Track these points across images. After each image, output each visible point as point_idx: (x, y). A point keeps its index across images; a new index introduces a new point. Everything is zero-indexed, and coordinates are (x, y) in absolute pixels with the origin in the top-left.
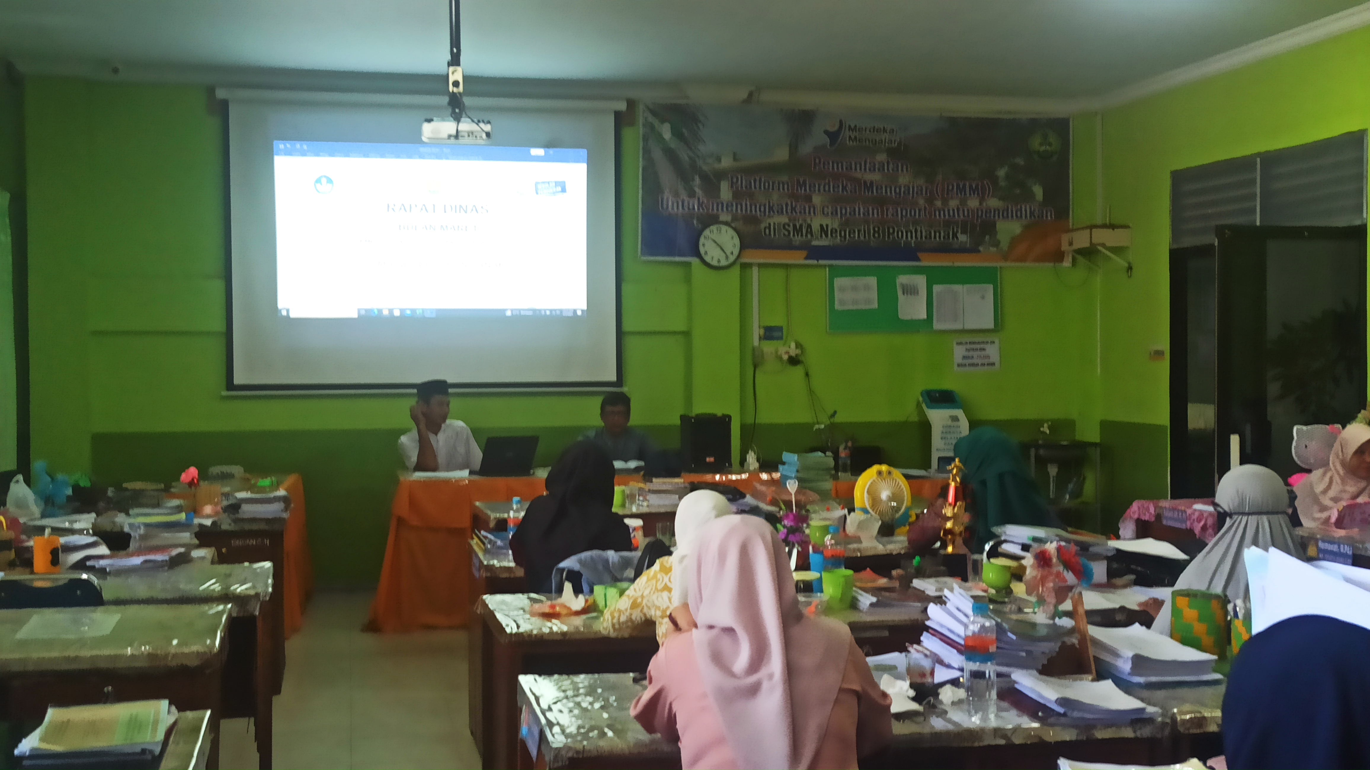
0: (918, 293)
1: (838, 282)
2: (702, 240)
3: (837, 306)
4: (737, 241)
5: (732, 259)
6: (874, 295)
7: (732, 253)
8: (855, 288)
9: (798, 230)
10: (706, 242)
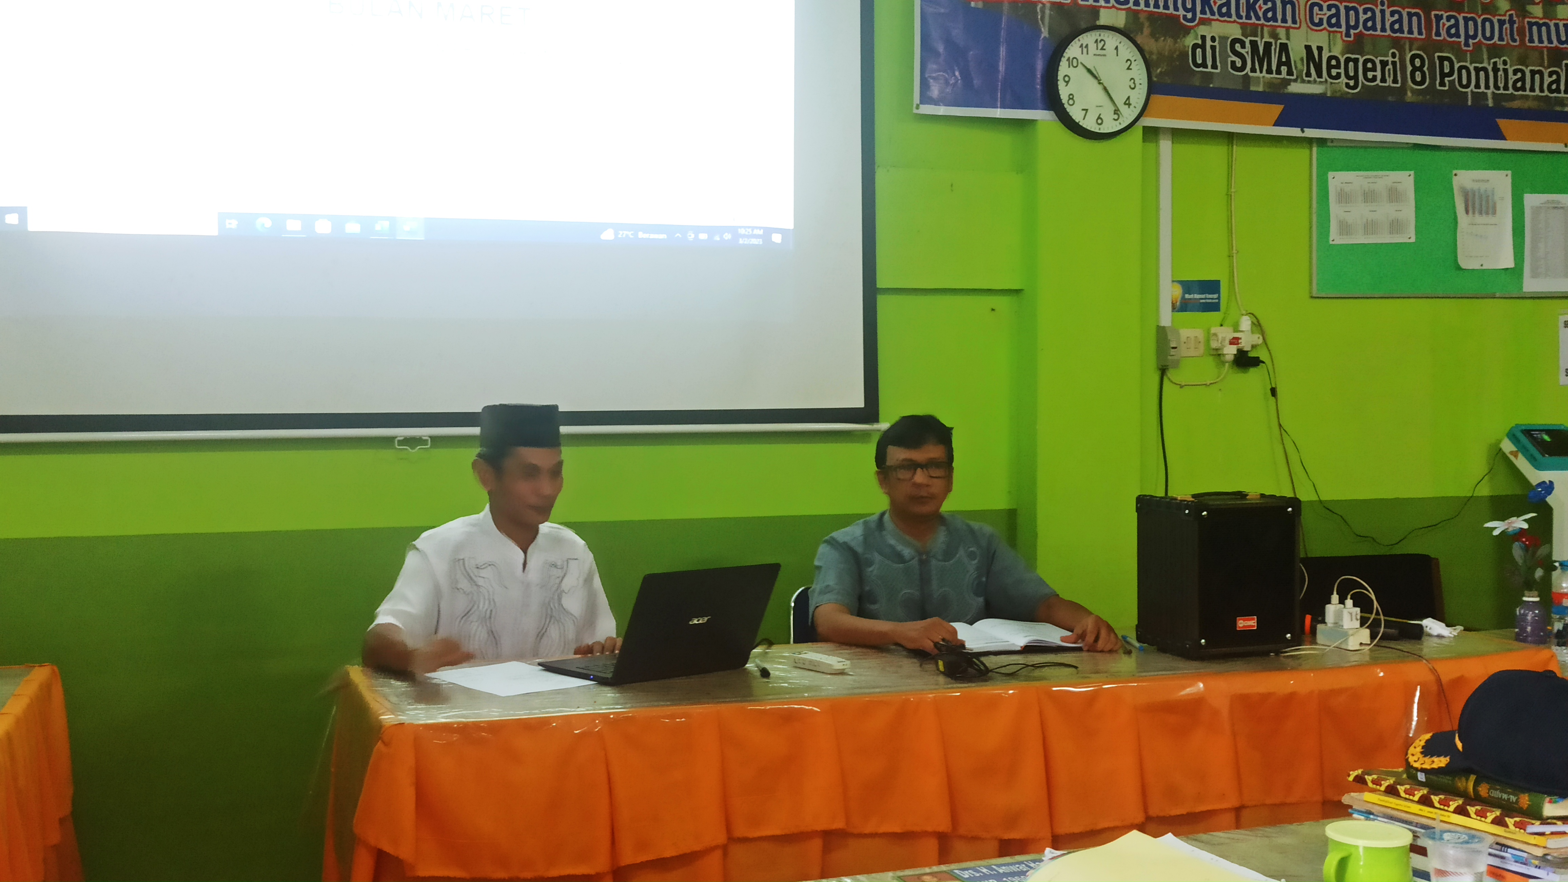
0: (1494, 213)
1: (1337, 179)
2: (1064, 69)
3: (1335, 237)
4: (1139, 72)
5: (1129, 115)
6: (1408, 212)
7: (1128, 103)
8: (1369, 197)
9: (1261, 57)
10: (1071, 72)
